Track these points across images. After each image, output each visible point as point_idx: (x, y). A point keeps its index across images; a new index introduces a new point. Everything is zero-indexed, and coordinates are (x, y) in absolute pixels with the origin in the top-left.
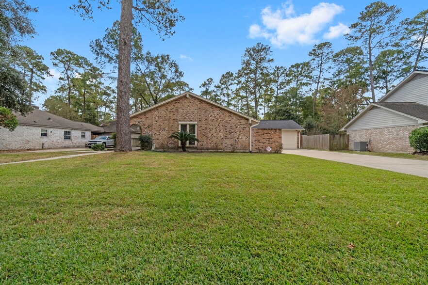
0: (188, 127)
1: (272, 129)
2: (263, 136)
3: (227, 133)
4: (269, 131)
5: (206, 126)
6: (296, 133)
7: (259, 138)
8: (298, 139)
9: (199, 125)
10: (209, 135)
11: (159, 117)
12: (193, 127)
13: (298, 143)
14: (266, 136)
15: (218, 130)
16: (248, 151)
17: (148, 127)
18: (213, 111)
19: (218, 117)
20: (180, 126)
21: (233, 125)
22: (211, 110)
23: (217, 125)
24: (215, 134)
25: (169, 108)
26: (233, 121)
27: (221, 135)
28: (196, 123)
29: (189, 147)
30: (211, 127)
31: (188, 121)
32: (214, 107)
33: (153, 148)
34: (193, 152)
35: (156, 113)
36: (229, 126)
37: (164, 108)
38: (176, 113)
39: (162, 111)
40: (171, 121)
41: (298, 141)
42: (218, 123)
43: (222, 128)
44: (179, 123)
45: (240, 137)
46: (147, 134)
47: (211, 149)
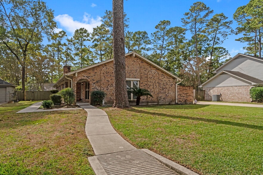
0: (132, 83)
2: (183, 91)
3: (161, 89)
4: (187, 87)
5: (146, 83)
7: (181, 93)
9: (141, 82)
10: (149, 90)
11: (107, 73)
12: (136, 83)
15: (155, 87)
16: (174, 103)
17: (97, 82)
18: (151, 70)
19: (155, 75)
21: (165, 82)
22: (149, 69)
23: (154, 82)
24: (153, 90)
26: (164, 79)
27: (157, 90)
28: (139, 79)
30: (150, 83)
31: (133, 78)
32: (152, 67)
33: (103, 103)
36: (162, 83)
42: (155, 81)
43: (157, 84)
45: (169, 92)
46: (96, 90)
47: (150, 102)
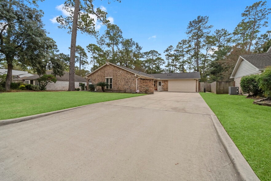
0: (109, 79)
1: (148, 79)
3: (126, 82)
4: (147, 81)
5: (116, 79)
6: (195, 81)
7: (141, 85)
8: (197, 85)
9: (114, 79)
10: (118, 84)
11: (98, 75)
12: (111, 79)
13: (196, 88)
14: (144, 84)
16: (135, 92)
19: (122, 74)
20: (106, 79)
21: (128, 78)
22: (118, 70)
23: (121, 78)
24: (120, 83)
25: (102, 71)
26: (128, 76)
27: (123, 83)
28: (112, 77)
29: (106, 90)
30: (118, 79)
31: (109, 77)
33: (96, 90)
34: (111, 92)
35: (97, 74)
37: (100, 71)
38: (104, 73)
39: (99, 73)
40: (103, 77)
41: (196, 87)
43: (123, 80)
44: (106, 78)
45: (132, 84)
47: (119, 91)
